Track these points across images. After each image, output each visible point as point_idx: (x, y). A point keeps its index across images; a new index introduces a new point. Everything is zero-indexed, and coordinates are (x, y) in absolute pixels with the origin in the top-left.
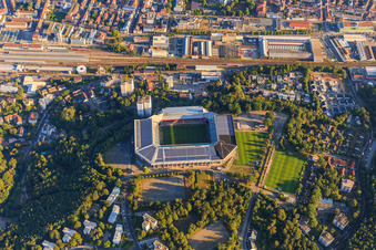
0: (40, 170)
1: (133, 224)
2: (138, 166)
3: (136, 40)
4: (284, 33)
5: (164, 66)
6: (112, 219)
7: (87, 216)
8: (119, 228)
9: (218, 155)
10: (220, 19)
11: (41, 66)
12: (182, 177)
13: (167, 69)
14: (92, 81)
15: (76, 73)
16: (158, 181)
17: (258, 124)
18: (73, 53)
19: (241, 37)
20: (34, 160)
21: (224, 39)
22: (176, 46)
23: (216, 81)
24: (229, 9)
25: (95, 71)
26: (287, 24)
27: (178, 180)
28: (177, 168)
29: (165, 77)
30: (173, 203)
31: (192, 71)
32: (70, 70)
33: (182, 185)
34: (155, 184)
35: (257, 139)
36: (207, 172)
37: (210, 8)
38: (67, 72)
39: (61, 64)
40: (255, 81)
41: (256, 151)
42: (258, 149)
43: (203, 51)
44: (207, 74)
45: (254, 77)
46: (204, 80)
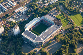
5: (4, 17)
12: (54, 40)
13: (6, 17)
16: (49, 47)
17: (57, 12)
27: (54, 42)
28: (49, 39)
29: (8, 20)
31: (15, 13)
33: (57, 42)
34: (49, 48)
35: (61, 17)
36: (59, 34)
41: (65, 20)
42: (65, 18)
43: (11, 5)
44: (22, 10)
45: (38, 2)
46: (23, 13)
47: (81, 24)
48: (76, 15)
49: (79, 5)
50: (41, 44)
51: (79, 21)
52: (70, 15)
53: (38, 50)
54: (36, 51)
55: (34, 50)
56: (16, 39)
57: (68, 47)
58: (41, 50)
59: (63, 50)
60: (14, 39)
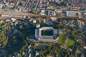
0: (14, 40)
1: (34, 54)
2: (36, 40)
3: (37, 11)
4: (72, 11)
5: (43, 17)
6: (29, 52)
7: (23, 51)
8: (30, 54)
9: (54, 39)
10: (57, 7)
11: (15, 16)
12: (45, 43)
14: (27, 20)
15: (23, 18)
16: (40, 44)
17: (64, 32)
18: (23, 13)
19: (62, 11)
20: (12, 37)
21: (58, 11)
22: (46, 13)
23: (55, 21)
24: (59, 4)
25: (27, 17)
26: (73, 9)
27: (45, 44)
28: (45, 41)
29: (43, 20)
30: (43, 49)
31: (50, 19)
32: (22, 17)
34: (39, 45)
36: (51, 42)
37: (55, 4)
38: (21, 17)
39: (20, 16)
40: (64, 22)
41: (63, 38)
42: (64, 37)
43: (52, 14)
44: (53, 19)
45: (64, 21)
46: (52, 21)
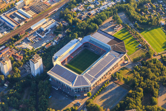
5: (10, 40)
12: (112, 83)
13: (15, 41)
16: (102, 95)
27: (112, 86)
28: (103, 81)
29: (19, 46)
31: (32, 32)
33: (118, 86)
34: (103, 98)
35: (124, 35)
36: (122, 69)
40: (77, 11)
41: (131, 40)
42: (131, 38)
47: (164, 47)
48: (152, 31)
49: (157, 10)
50: (86, 90)
51: (158, 41)
52: (141, 31)
53: (82, 102)
54: (78, 104)
55: (74, 102)
56: (37, 83)
57: (142, 93)
58: (87, 103)
59: (132, 100)
60: (33, 83)
